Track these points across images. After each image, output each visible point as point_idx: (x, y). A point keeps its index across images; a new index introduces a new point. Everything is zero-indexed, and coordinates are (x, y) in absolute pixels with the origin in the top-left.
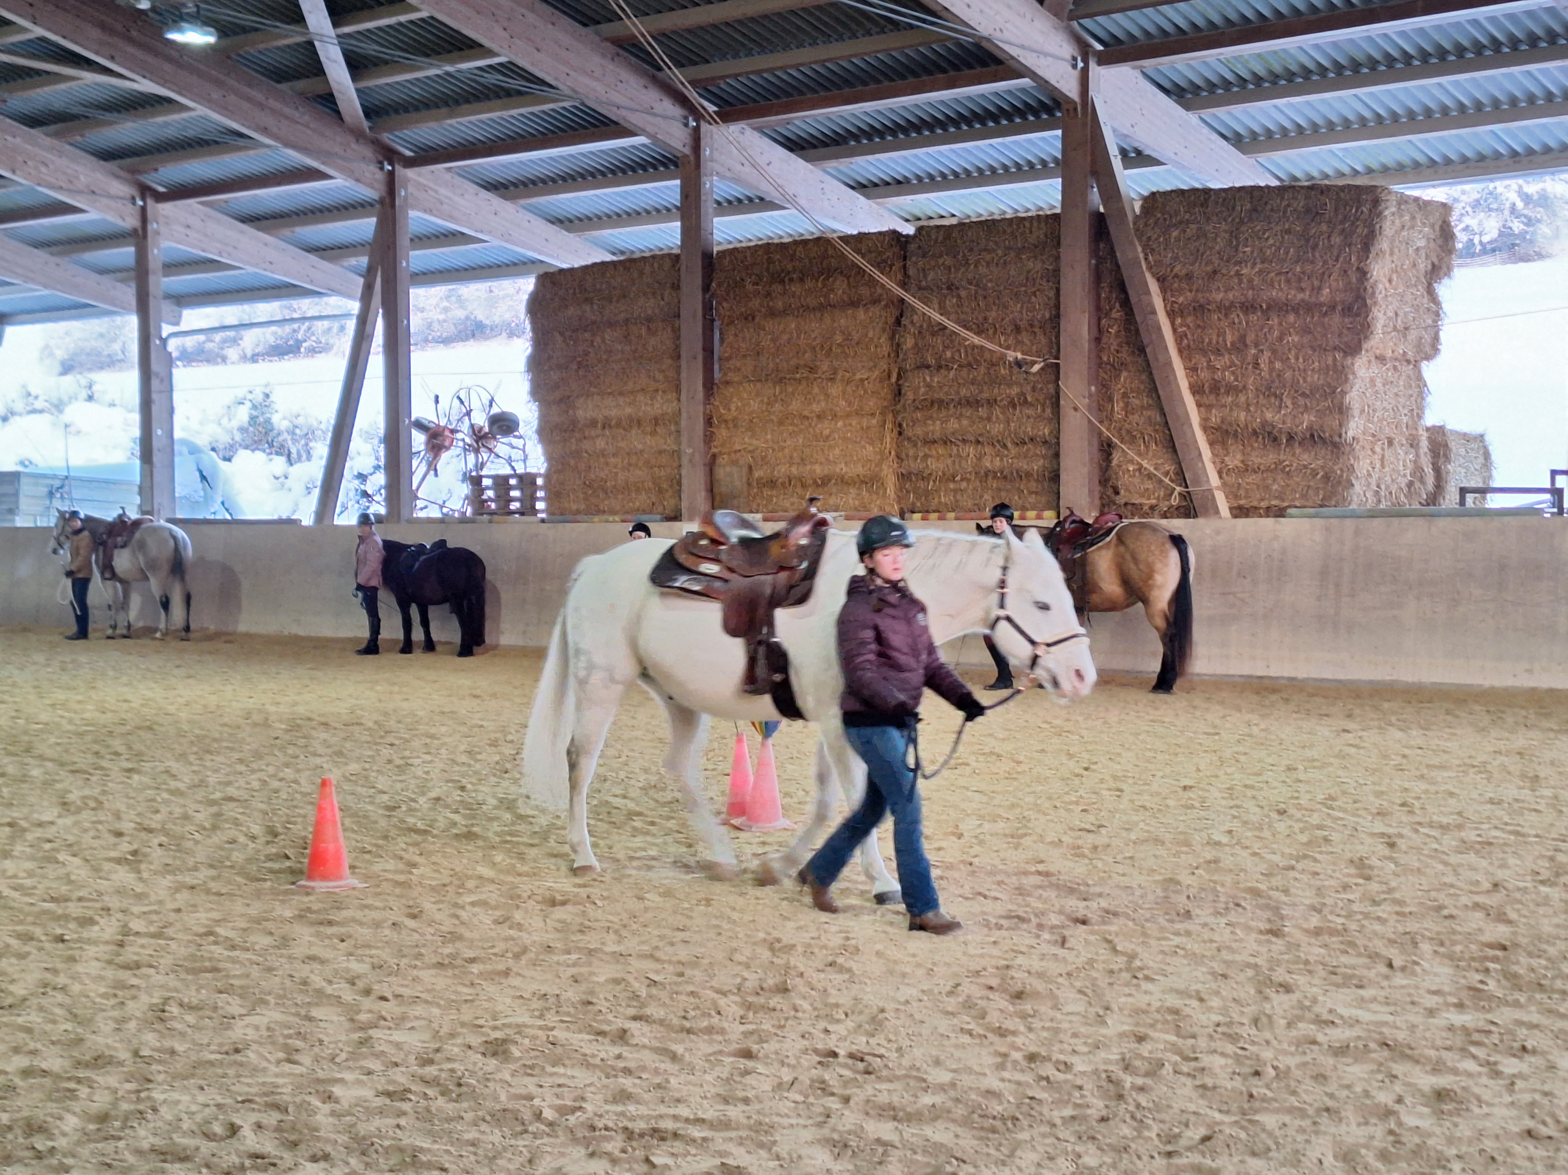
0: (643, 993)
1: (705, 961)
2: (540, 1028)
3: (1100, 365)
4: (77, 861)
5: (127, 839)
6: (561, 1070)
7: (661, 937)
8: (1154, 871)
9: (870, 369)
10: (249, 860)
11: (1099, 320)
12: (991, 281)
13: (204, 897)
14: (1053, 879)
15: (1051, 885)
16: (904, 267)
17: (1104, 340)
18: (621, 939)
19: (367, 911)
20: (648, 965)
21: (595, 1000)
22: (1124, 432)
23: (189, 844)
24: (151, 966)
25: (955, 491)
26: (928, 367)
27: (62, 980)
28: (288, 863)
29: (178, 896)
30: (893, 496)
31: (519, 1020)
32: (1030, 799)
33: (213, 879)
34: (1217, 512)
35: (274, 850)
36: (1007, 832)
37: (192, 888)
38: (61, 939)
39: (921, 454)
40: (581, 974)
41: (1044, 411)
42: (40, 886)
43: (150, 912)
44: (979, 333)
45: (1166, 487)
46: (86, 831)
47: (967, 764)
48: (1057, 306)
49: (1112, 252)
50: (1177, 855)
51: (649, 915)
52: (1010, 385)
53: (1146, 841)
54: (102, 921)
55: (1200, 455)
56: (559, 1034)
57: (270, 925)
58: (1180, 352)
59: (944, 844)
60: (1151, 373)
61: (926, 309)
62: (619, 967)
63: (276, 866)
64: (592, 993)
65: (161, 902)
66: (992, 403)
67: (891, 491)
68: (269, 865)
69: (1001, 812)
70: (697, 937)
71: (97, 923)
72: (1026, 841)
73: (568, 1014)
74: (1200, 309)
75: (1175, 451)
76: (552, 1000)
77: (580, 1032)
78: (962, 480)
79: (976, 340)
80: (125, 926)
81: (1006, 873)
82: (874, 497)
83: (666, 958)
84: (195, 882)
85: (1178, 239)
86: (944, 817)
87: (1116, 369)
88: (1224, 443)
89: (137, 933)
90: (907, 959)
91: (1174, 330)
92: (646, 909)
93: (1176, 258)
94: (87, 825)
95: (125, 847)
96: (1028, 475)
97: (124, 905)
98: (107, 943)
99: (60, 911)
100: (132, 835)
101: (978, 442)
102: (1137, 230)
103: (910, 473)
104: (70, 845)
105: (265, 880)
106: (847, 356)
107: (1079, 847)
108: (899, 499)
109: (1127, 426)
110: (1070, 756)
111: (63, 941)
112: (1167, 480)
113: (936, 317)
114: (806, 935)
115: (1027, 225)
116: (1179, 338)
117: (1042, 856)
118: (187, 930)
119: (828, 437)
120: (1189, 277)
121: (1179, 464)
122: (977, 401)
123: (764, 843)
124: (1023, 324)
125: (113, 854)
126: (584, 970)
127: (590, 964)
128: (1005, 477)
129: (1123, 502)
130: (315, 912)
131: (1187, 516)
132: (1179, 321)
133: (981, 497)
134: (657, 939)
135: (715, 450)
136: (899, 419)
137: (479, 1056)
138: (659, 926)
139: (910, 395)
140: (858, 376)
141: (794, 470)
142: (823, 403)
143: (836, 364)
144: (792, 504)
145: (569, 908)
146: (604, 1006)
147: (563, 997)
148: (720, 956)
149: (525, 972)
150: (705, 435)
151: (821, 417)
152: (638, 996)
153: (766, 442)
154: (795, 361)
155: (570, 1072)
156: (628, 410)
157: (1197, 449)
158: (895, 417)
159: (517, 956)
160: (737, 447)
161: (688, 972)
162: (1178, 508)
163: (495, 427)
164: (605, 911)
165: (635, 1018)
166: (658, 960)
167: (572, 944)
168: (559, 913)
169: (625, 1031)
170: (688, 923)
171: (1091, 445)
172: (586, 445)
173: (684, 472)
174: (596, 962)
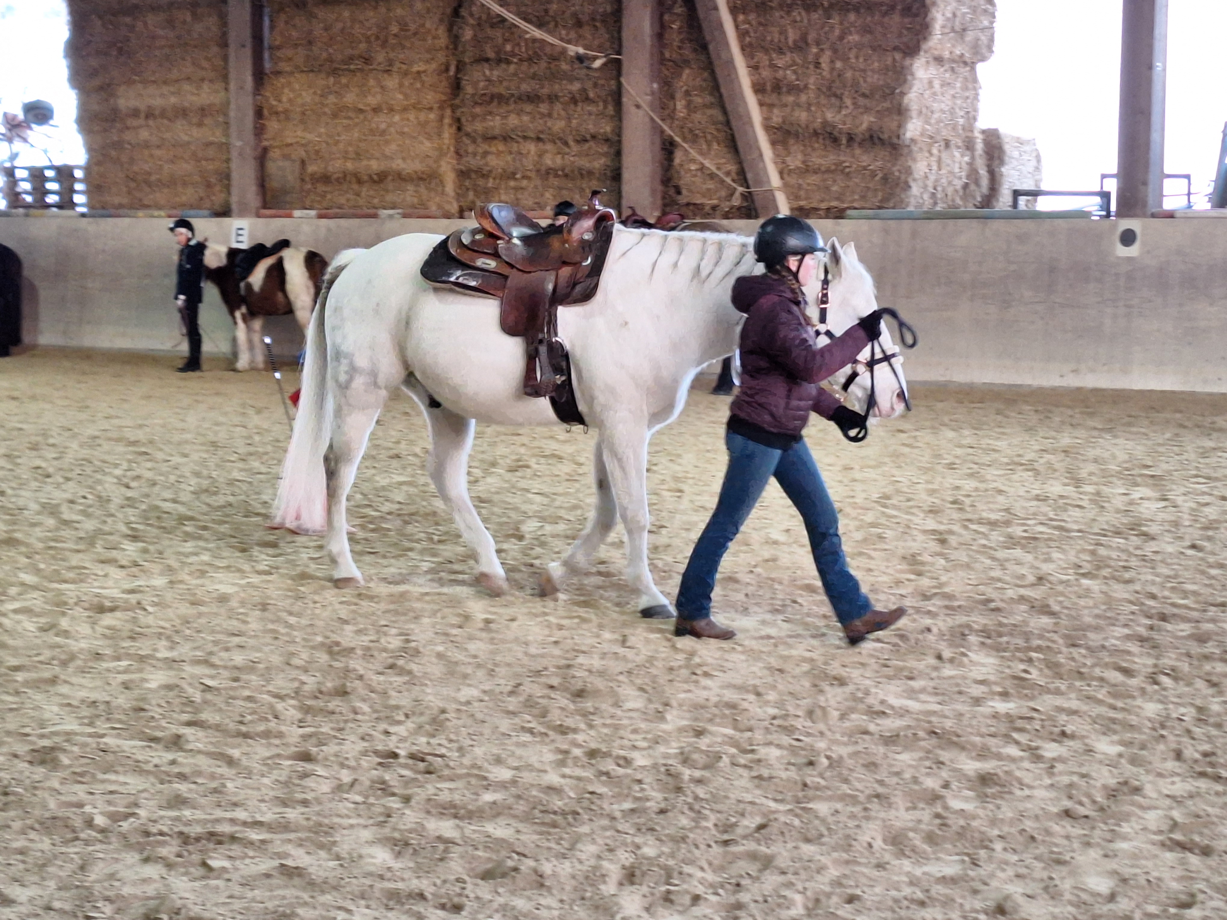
0: (198, 697)
1: (261, 666)
2: (90, 735)
3: (662, 61)
6: (112, 777)
7: (216, 643)
9: (428, 61)
11: (661, 15)
17: (667, 36)
18: (174, 644)
20: (202, 670)
21: (147, 707)
22: (686, 130)
25: (516, 189)
26: (487, 60)
31: (68, 727)
39: (480, 150)
40: (131, 681)
41: (605, 107)
44: (540, 25)
45: (729, 187)
47: (528, 467)
48: (619, 1)
51: (203, 621)
52: (572, 79)
55: (761, 155)
56: (110, 741)
58: (743, 49)
60: (713, 73)
62: (172, 673)
64: (143, 699)
66: (552, 98)
67: (450, 187)
70: (252, 642)
73: (120, 721)
75: (737, 151)
76: (102, 707)
77: (132, 738)
78: (524, 177)
79: (537, 33)
82: (432, 194)
83: (221, 663)
87: (679, 65)
88: (784, 144)
90: (468, 660)
91: (737, 28)
92: (200, 615)
96: (590, 173)
101: (539, 139)
103: (469, 170)
106: (404, 47)
108: (459, 196)
109: (690, 125)
112: (728, 180)
116: (742, 35)
119: (384, 132)
121: (741, 164)
122: (538, 97)
124: (585, 18)
126: (135, 676)
127: (141, 671)
128: (566, 176)
129: (685, 201)
131: (748, 217)
132: (742, 17)
134: (211, 644)
135: (265, 143)
136: (458, 114)
137: (26, 765)
138: (213, 632)
139: (469, 90)
140: (415, 68)
141: (350, 165)
142: (379, 97)
143: (392, 55)
144: (348, 200)
145: (118, 614)
146: (156, 712)
147: (114, 704)
148: (276, 659)
149: (74, 680)
150: (255, 128)
151: (376, 110)
152: (192, 702)
153: (320, 136)
154: (349, 52)
155: (122, 779)
156: (173, 100)
157: (759, 149)
158: (453, 111)
159: (64, 664)
160: (289, 141)
161: (244, 677)
162: (739, 208)
163: (30, 117)
164: (156, 617)
165: (189, 724)
166: (213, 666)
167: (123, 651)
168: (108, 620)
169: (179, 736)
170: (243, 627)
171: (653, 143)
172: (128, 136)
173: (234, 165)
174: (149, 668)
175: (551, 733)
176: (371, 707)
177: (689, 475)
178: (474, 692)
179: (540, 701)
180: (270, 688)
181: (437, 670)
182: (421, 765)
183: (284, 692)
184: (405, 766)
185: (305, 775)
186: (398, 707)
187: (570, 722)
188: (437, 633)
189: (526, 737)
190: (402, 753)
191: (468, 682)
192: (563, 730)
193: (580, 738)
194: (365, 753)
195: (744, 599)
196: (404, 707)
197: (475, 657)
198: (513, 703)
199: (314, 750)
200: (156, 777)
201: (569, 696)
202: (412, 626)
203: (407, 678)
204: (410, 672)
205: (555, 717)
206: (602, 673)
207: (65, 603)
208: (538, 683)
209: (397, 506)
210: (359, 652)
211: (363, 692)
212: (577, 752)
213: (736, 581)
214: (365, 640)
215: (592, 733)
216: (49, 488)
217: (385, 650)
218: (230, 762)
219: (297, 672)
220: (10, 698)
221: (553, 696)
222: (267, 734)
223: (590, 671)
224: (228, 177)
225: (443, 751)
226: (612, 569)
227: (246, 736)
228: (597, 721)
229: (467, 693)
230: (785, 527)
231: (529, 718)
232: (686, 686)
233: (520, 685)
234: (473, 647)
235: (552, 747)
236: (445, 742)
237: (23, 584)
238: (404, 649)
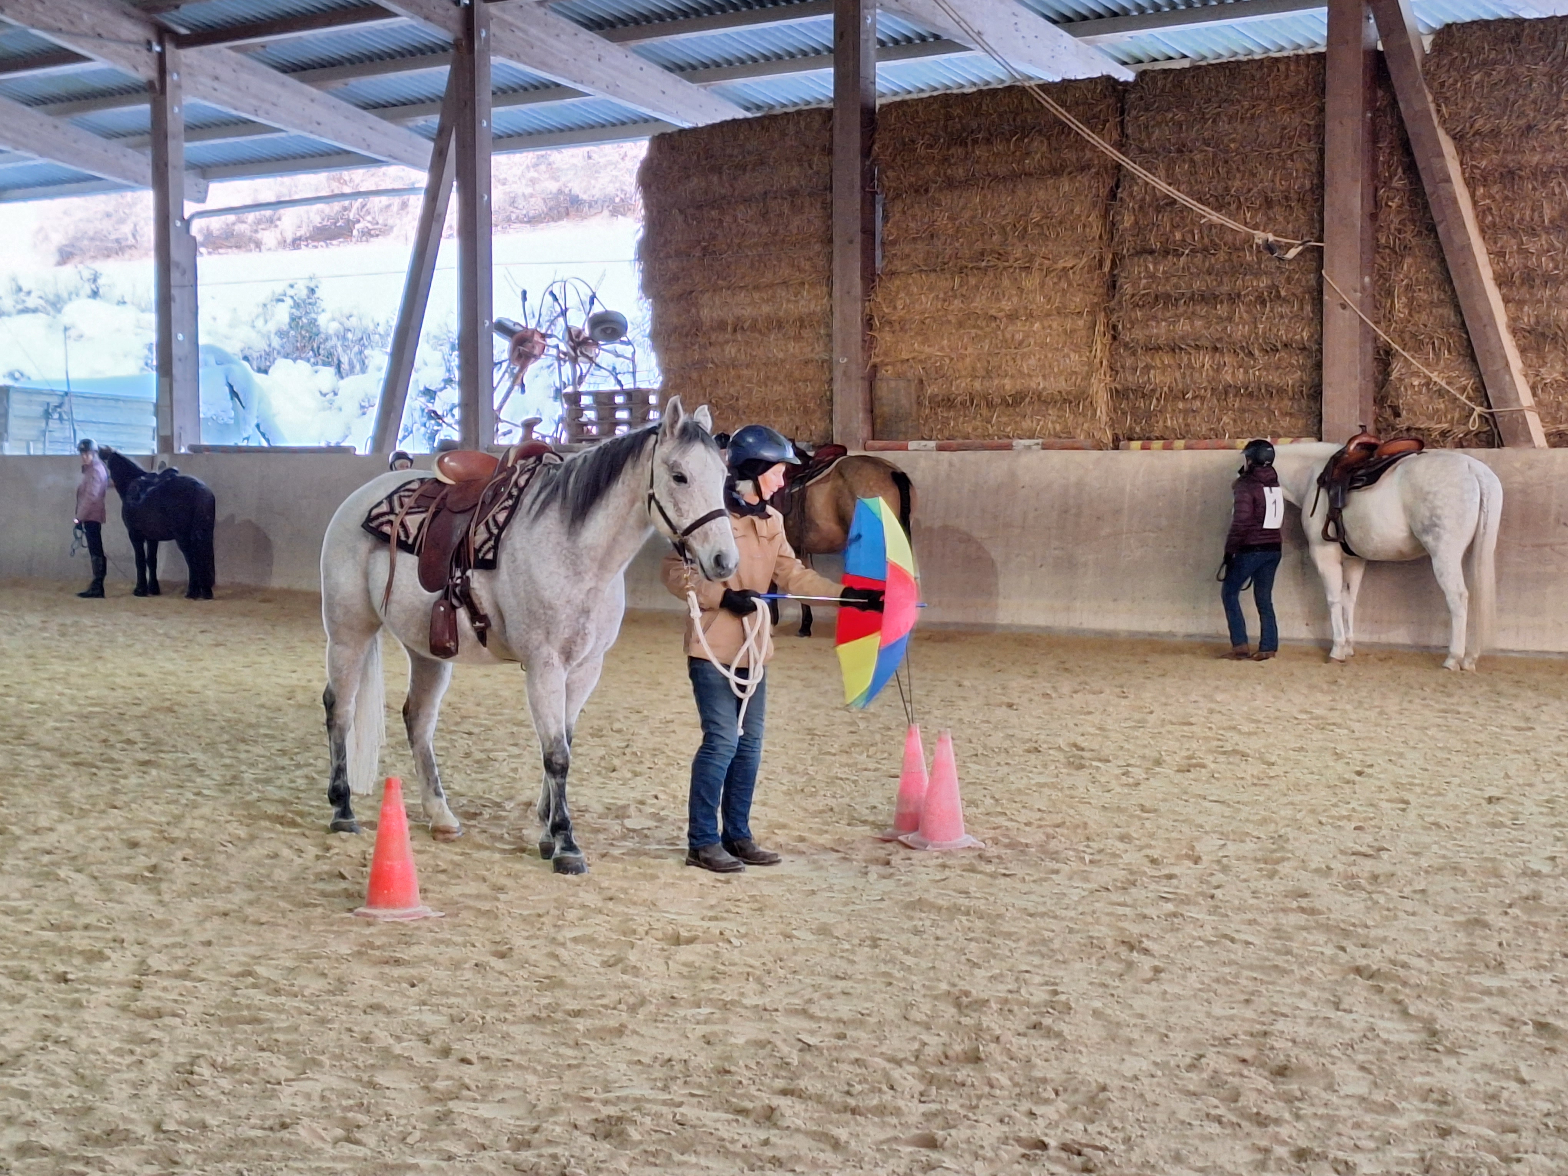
0: (794, 1059)
1: (872, 1020)
2: (664, 1103)
3: (1377, 248)
4: (81, 878)
5: (144, 850)
6: (693, 1159)
7: (816, 987)
8: (1454, 908)
9: (1076, 255)
10: (295, 879)
11: (1376, 190)
12: (1234, 140)
13: (240, 926)
14: (1322, 918)
15: (1320, 926)
16: (1122, 122)
17: (1382, 216)
18: (764, 988)
19: (442, 947)
20: (798, 1023)
21: (733, 1069)
22: (1407, 336)
23: (221, 859)
24: (175, 1015)
25: (1185, 412)
26: (1152, 252)
27: (64, 1031)
28: (343, 885)
29: (208, 925)
30: (1104, 418)
31: (637, 1093)
32: (1288, 812)
33: (251, 903)
34: (1529, 440)
35: (326, 868)
36: (1259, 854)
37: (225, 914)
38: (63, 978)
39: (1141, 365)
40: (714, 1034)
41: (1302, 308)
42: (37, 910)
43: (174, 945)
44: (1218, 209)
45: (1463, 407)
46: (94, 839)
47: (1204, 766)
48: (1321, 174)
49: (1394, 103)
50: (1484, 888)
51: (799, 958)
52: (1257, 275)
53: (1440, 869)
54: (114, 956)
55: (1507, 364)
56: (689, 1112)
57: (322, 964)
58: (1482, 231)
59: (1176, 870)
60: (1443, 260)
61: (1150, 178)
62: (763, 1025)
63: (329, 888)
64: (728, 1058)
65: (185, 932)
66: (1233, 298)
67: (1102, 411)
68: (320, 886)
69: (1249, 828)
70: (860, 988)
71: (108, 958)
72: (1285, 868)
73: (700, 1086)
74: (1509, 176)
75: (1474, 360)
76: (678, 1067)
77: (715, 1109)
78: (1195, 398)
79: (1215, 217)
80: (143, 962)
81: (1258, 909)
82: (1081, 420)
83: (824, 1015)
84: (229, 906)
85: (1480, 84)
86: (1174, 835)
87: (1399, 253)
88: (1539, 350)
89: (158, 972)
90: (1133, 1021)
91: (1475, 203)
92: (796, 951)
93: (1477, 110)
94: (94, 832)
95: (141, 861)
96: (1281, 391)
97: (142, 937)
98: (120, 984)
99: (62, 943)
100: (148, 846)
101: (1216, 349)
102: (1427, 73)
103: (1127, 389)
104: (74, 858)
105: (315, 905)
106: (1047, 238)
107: (1353, 877)
108: (1112, 423)
109: (1410, 328)
110: (1338, 756)
111: (66, 981)
112: (1463, 398)
113: (1163, 187)
114: (1001, 987)
115: (1282, 67)
116: (1481, 214)
117: (1306, 886)
118: (217, 968)
119: (1021, 343)
120: (1495, 133)
121: (1480, 376)
122: (1216, 297)
123: (944, 866)
124: (1276, 196)
125: (126, 870)
126: (717, 1028)
127: (725, 1021)
128: (1251, 395)
129: (1405, 426)
130: (379, 948)
131: (1490, 444)
132: (1481, 190)
133: (1219, 420)
134: (810, 989)
135: (874, 360)
136: (1114, 318)
137: (588, 1139)
138: (812, 973)
139: (1128, 288)
140: (1061, 264)
141: (977, 385)
142: (1015, 300)
143: (1032, 249)
144: (975, 429)
145: (697, 947)
146: (744, 1075)
147: (692, 1064)
148: (891, 1013)
149: (643, 1030)
150: (864, 341)
151: (1012, 317)
152: (788, 1064)
153: (942, 349)
154: (979, 246)
155: (703, 1162)
156: (766, 309)
157: (1505, 357)
158: (1107, 316)
159: (633, 1009)
160: (904, 356)
161: (850, 1033)
162: (1477, 435)
163: (597, 331)
164: (741, 952)
165: (784, 1092)
166: (812, 1017)
167: (702, 994)
168: (685, 954)
169: (772, 1109)
170: (850, 970)
171: (1363, 352)
172: (712, 353)
173: (836, 387)
174: (734, 1019)
175: (1244, 1123)
176: (1011, 1079)
177: (1417, 781)
178: (1145, 1065)
179: (1230, 1079)
180: (884, 1049)
181: (1094, 1032)
182: (1077, 1160)
183: (901, 1055)
184: (1057, 1161)
185: (930, 1167)
186: (1044, 1081)
187: (1269, 1109)
188: (1091, 984)
189: (1214, 1128)
190: (1052, 1142)
191: (1134, 1050)
192: (1261, 1120)
193: (1284, 1131)
194: (1005, 1141)
195: (1497, 949)
196: (1052, 1080)
197: (1142, 1016)
198: (1193, 1080)
199: (940, 1134)
200: (745, 1162)
201: (1266, 1074)
202: (1061, 973)
203: (1056, 1042)
204: (1059, 1035)
205: (1250, 1100)
206: (1310, 1045)
207: (634, 932)
208: (1226, 1055)
209: (1039, 815)
210: (995, 1006)
211: (1001, 1058)
212: (1281, 1151)
213: (1486, 925)
214: (1001, 990)
215: (1300, 1125)
216: (614, 784)
217: (1027, 1004)
218: (837, 1145)
219: (918, 1029)
220: (570, 1052)
221: (1246, 1072)
222: (881, 1110)
223: (1294, 1041)
224: (831, 401)
225: (1105, 1142)
226: (1317, 904)
227: (854, 1111)
228: (1306, 1109)
229: (1133, 1065)
230: (1548, 854)
231: (1216, 1102)
232: (1423, 1067)
233: (1201, 1056)
234: (1139, 1003)
235: (1248, 1143)
236: (1108, 1132)
237: (583, 906)
238: (1052, 1004)
